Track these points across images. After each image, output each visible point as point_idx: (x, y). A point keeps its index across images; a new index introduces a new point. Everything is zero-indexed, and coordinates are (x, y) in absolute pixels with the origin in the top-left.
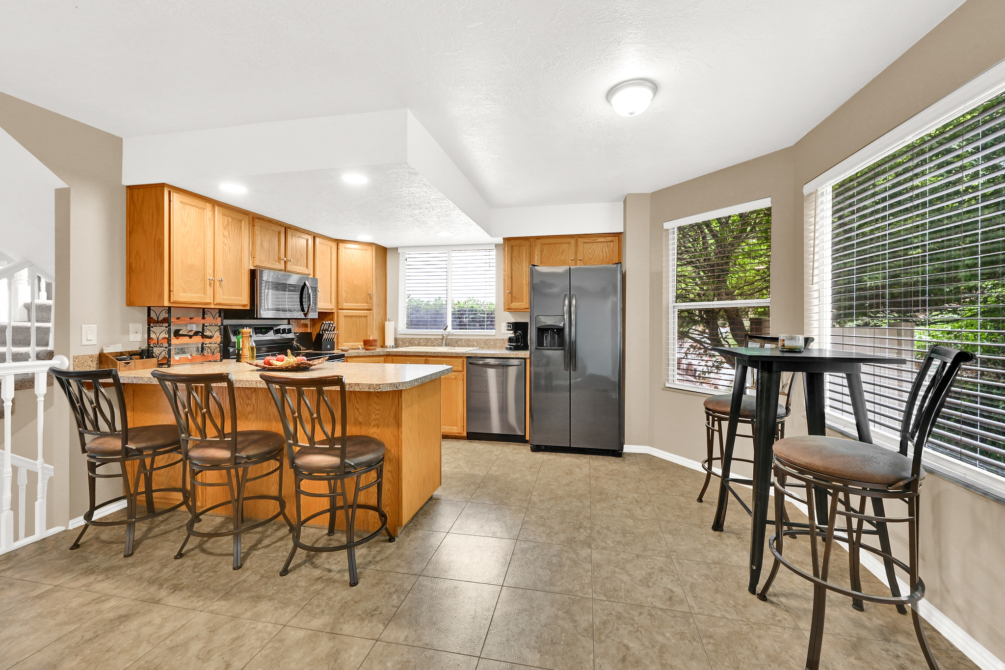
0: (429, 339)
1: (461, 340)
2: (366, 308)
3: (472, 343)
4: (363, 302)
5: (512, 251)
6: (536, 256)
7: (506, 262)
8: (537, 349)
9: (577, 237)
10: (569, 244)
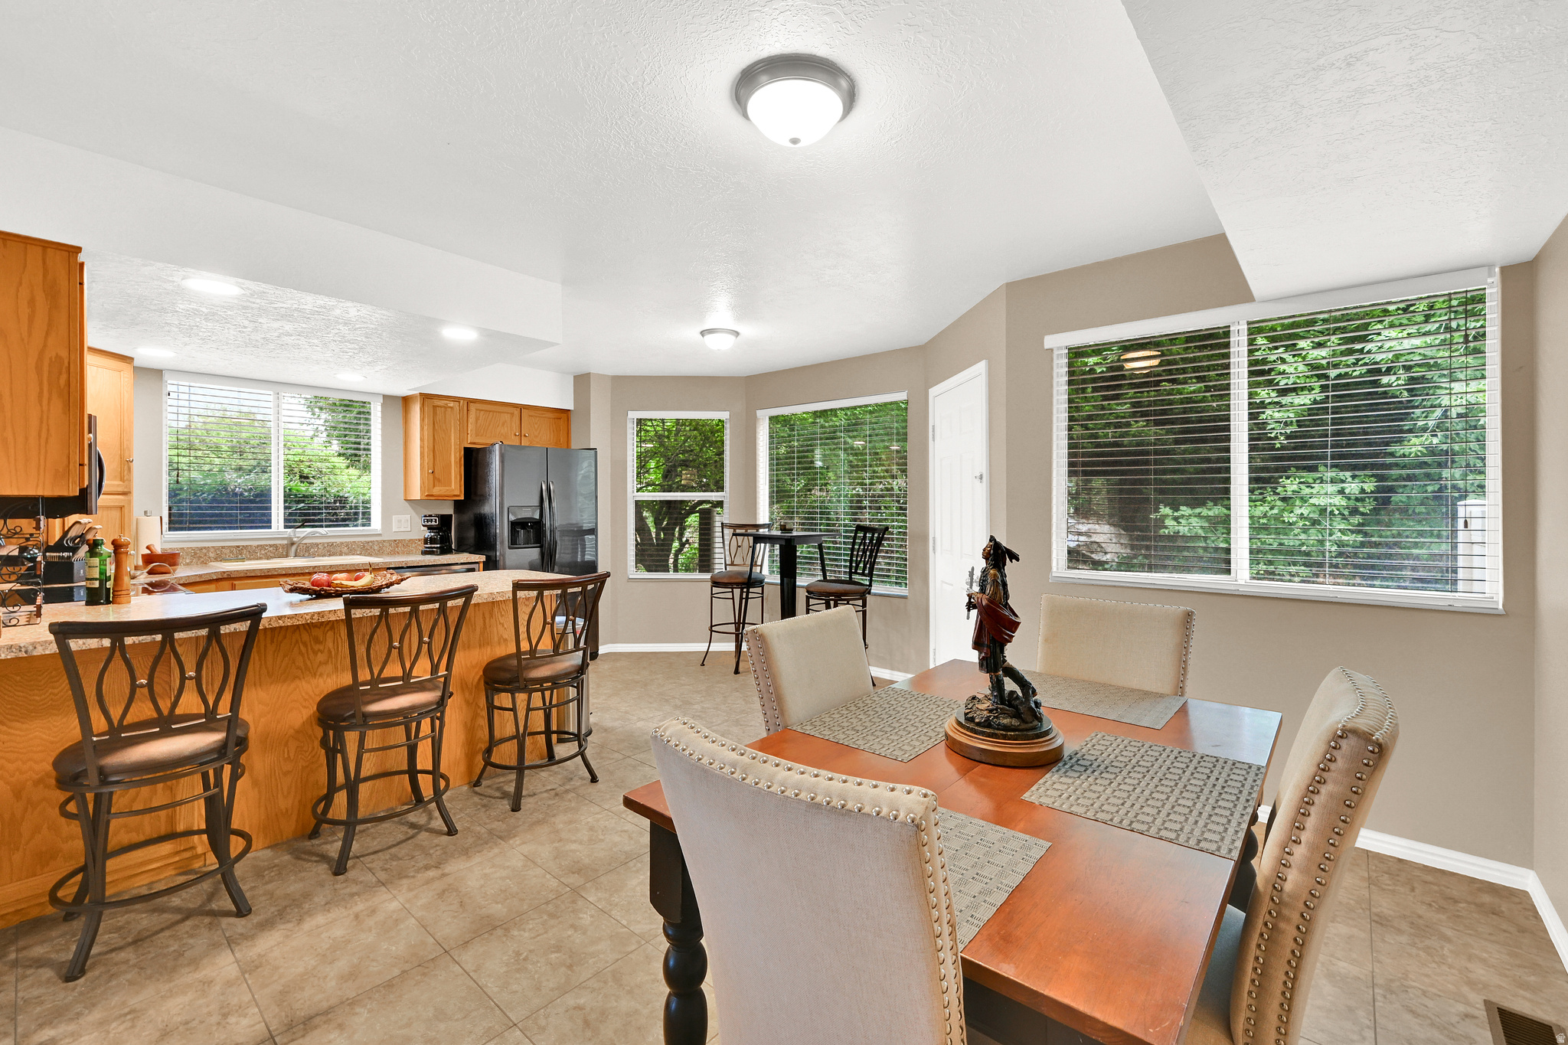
0: (245, 547)
2: (120, 489)
3: (339, 549)
4: (114, 478)
5: (435, 413)
6: (470, 425)
7: (426, 428)
8: (510, 548)
9: (521, 408)
10: (512, 414)
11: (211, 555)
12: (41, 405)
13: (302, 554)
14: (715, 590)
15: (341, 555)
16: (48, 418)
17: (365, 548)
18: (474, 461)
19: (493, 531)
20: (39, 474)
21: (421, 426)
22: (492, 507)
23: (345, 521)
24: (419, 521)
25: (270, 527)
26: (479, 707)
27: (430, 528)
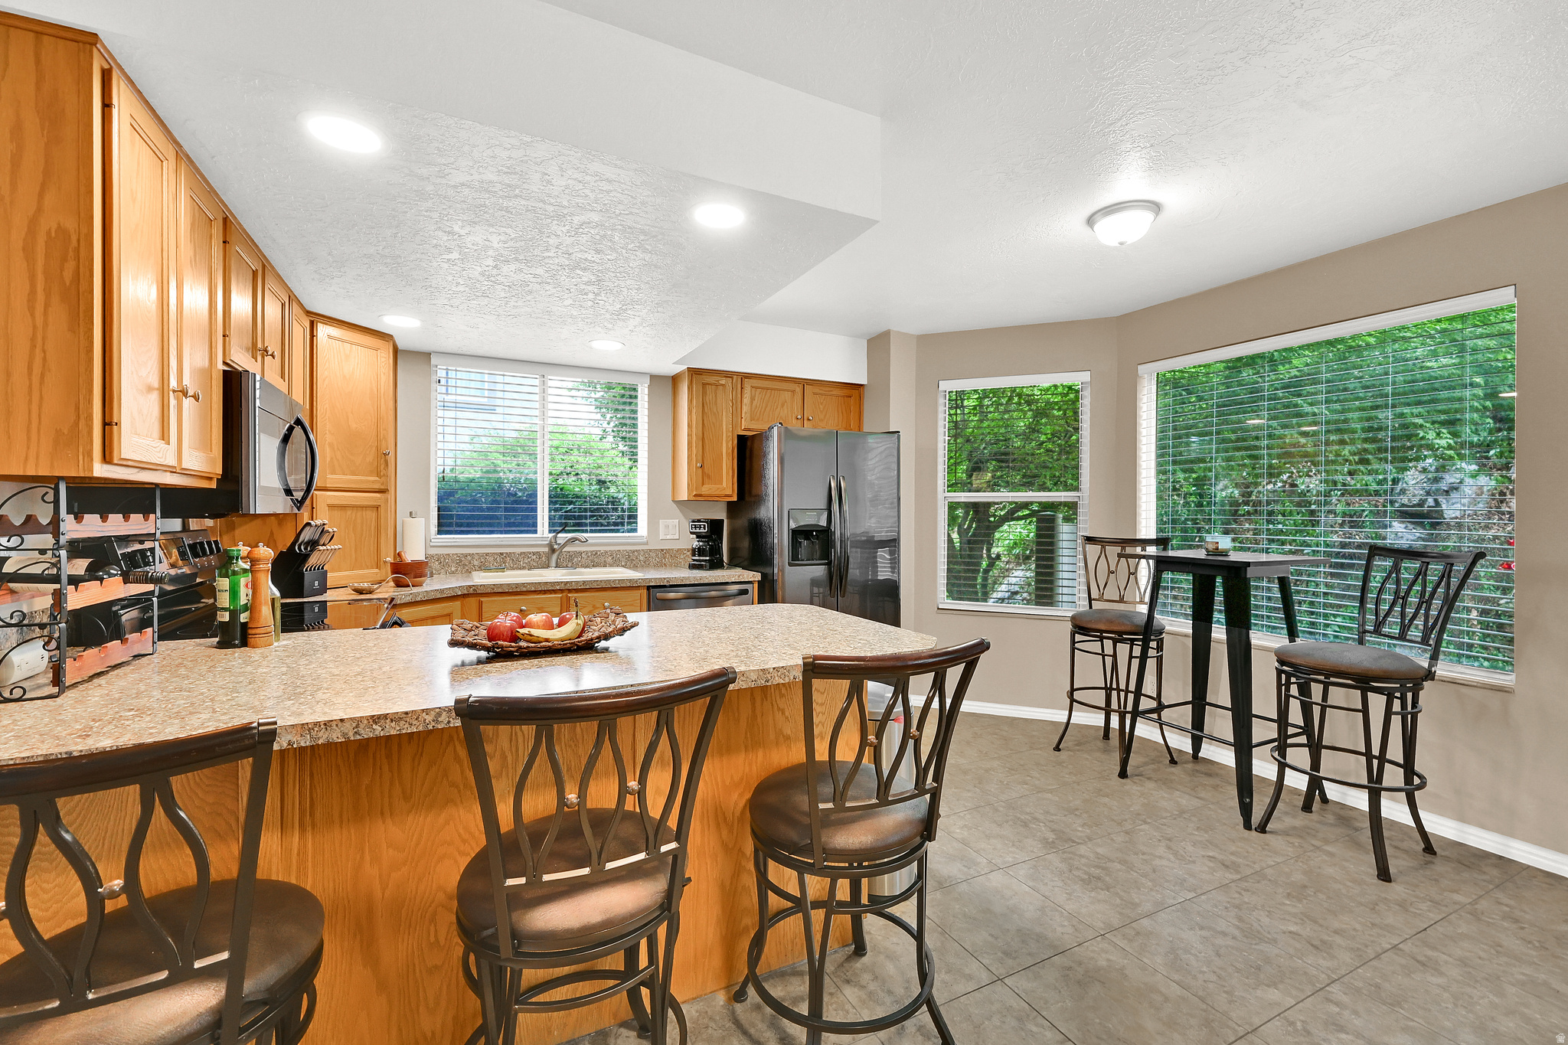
0: (509, 554)
1: (581, 553)
2: (377, 486)
3: (602, 559)
4: (371, 474)
5: (704, 393)
6: (744, 407)
7: (694, 411)
8: (790, 565)
9: (804, 383)
10: (793, 392)
11: (476, 563)
12: (33, 315)
13: (565, 564)
14: (1078, 637)
15: (605, 566)
16: (44, 339)
17: (630, 559)
18: (748, 451)
19: (770, 540)
20: (29, 439)
21: (689, 408)
22: (768, 511)
23: (616, 526)
24: (687, 526)
25: (535, 532)
26: (743, 854)
27: (699, 536)
